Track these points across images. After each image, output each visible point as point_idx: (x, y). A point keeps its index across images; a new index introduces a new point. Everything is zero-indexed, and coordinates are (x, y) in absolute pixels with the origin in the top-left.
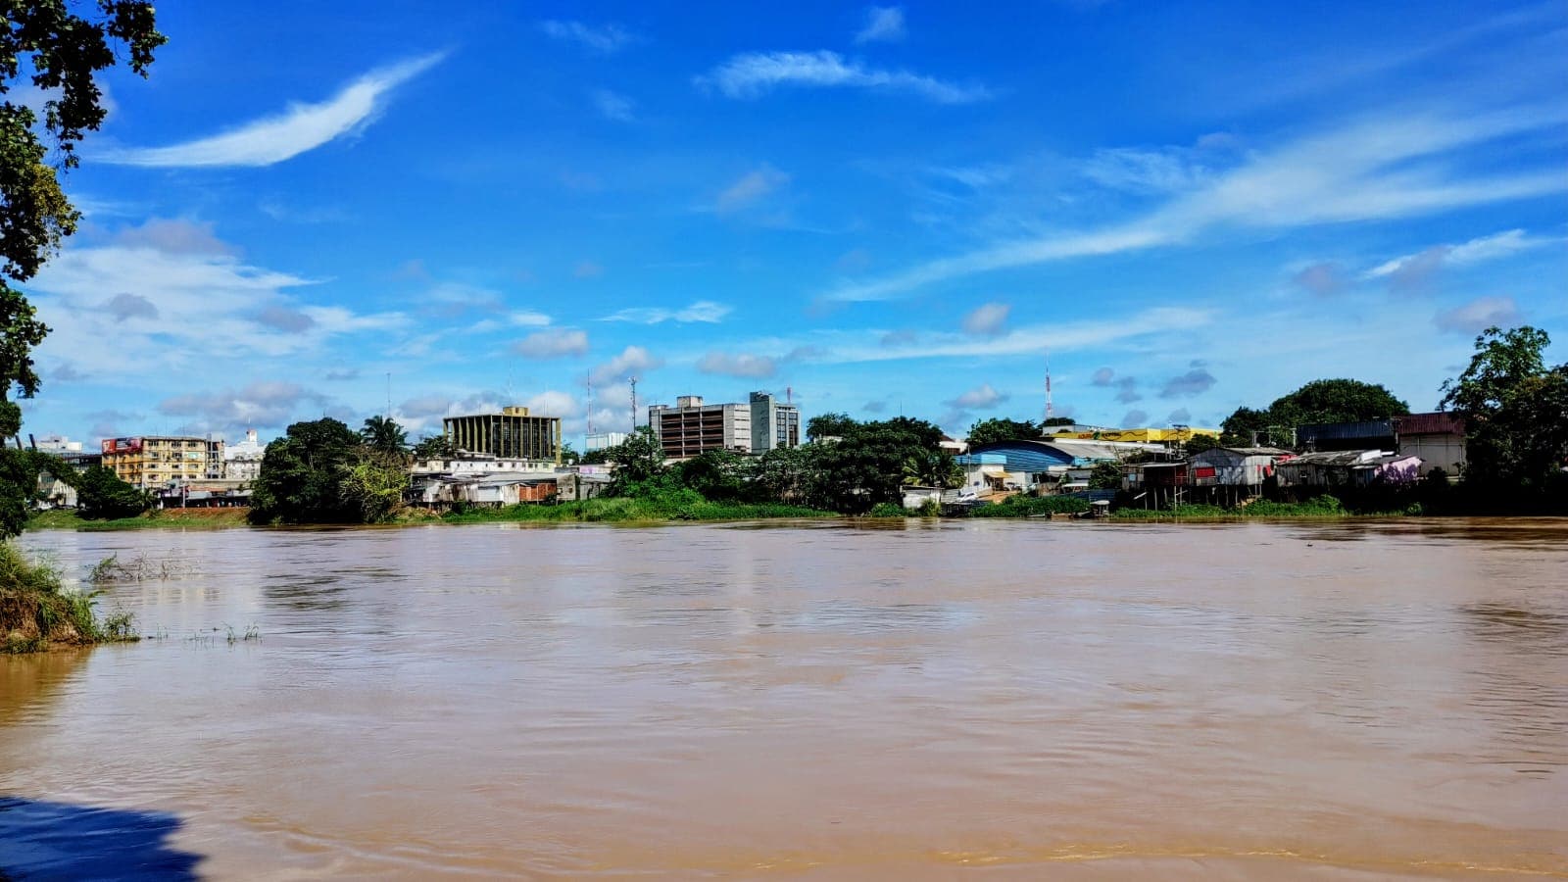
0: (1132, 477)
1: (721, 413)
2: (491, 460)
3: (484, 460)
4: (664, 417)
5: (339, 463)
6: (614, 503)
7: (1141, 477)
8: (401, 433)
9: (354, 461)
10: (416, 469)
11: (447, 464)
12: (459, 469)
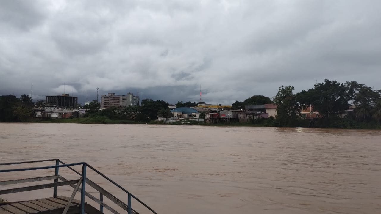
0: (207, 116)
1: (119, 97)
2: (56, 107)
3: (54, 107)
4: (104, 98)
5: (13, 106)
6: (85, 119)
7: (209, 116)
8: (31, 99)
9: (17, 106)
10: (35, 108)
11: (43, 108)
12: (47, 109)
